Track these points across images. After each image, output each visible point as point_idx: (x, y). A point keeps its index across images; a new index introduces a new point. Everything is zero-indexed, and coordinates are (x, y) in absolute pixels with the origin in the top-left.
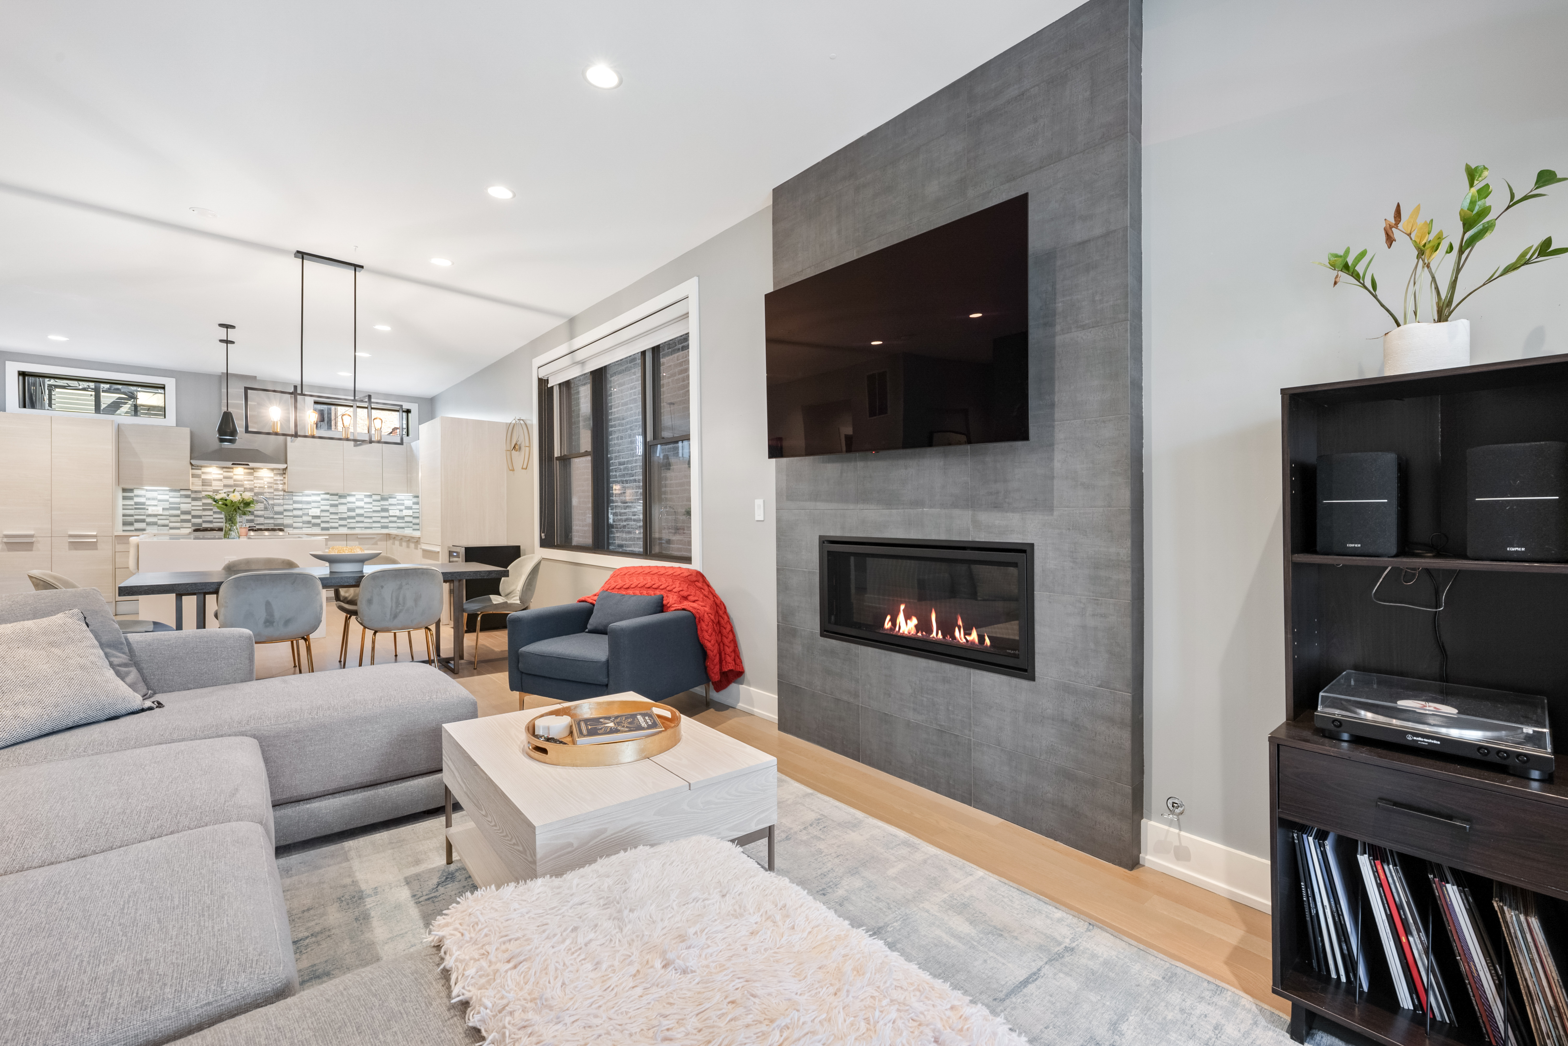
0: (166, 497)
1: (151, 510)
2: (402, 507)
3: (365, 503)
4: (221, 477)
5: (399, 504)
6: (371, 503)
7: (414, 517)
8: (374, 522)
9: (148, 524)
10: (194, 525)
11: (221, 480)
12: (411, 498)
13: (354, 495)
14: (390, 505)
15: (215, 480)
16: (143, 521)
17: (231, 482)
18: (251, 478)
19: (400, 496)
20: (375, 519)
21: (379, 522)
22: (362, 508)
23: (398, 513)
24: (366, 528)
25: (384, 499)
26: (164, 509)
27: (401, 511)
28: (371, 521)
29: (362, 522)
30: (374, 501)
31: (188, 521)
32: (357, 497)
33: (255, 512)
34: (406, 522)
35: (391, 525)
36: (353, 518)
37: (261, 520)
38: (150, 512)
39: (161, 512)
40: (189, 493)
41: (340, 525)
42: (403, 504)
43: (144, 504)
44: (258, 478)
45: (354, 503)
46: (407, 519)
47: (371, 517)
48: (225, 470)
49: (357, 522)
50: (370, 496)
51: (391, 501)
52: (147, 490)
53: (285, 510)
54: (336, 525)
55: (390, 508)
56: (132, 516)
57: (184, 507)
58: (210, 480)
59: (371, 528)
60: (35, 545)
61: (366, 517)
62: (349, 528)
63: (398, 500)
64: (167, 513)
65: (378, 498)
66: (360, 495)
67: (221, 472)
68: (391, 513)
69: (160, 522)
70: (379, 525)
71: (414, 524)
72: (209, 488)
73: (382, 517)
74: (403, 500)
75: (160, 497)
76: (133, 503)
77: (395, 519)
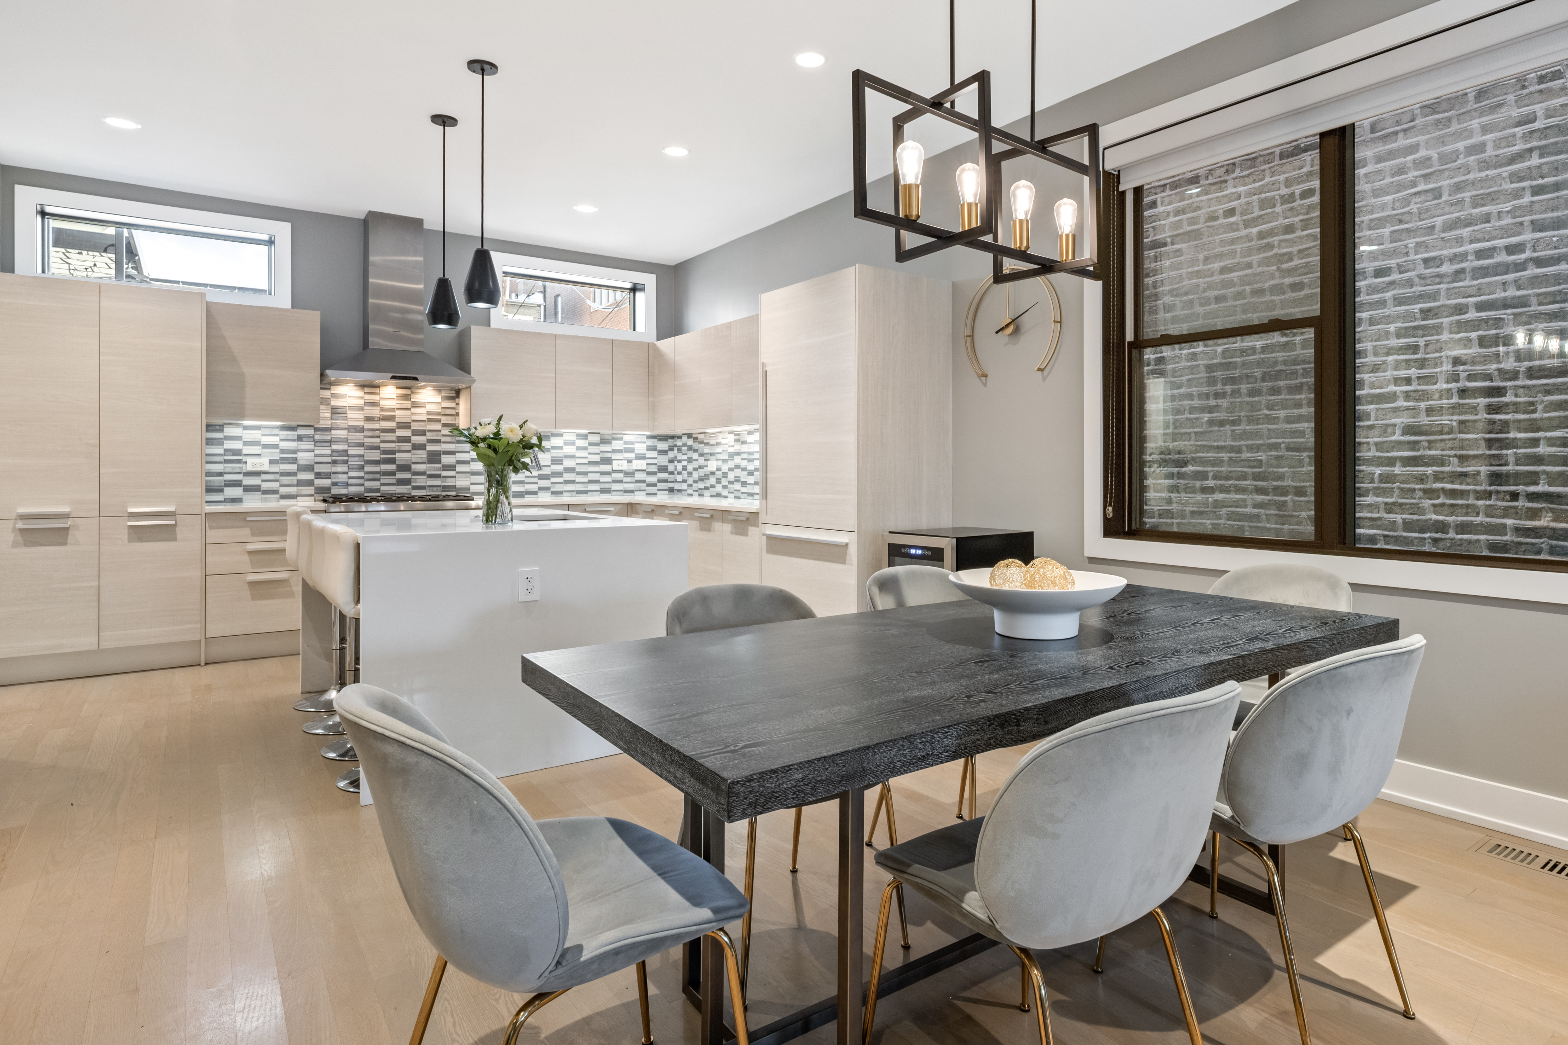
0: (274, 440)
1: (252, 464)
2: (631, 456)
3: (578, 448)
4: (361, 402)
5: (627, 450)
6: (586, 449)
7: (649, 473)
8: (591, 482)
9: (248, 489)
10: (320, 490)
11: (362, 409)
12: (644, 439)
13: (561, 435)
14: (614, 451)
15: (352, 408)
16: (237, 484)
17: (375, 412)
18: (407, 404)
19: (630, 436)
20: (592, 477)
21: (597, 482)
22: (573, 457)
23: (625, 466)
24: (579, 492)
25: (605, 441)
26: (271, 462)
27: (630, 461)
28: (585, 479)
29: (573, 482)
30: (591, 444)
31: (310, 483)
32: (567, 437)
33: (413, 467)
34: (638, 482)
35: (615, 487)
36: (559, 474)
37: (421, 481)
38: (249, 468)
39: (266, 468)
40: (311, 432)
41: (540, 489)
42: (632, 450)
43: (238, 452)
44: (415, 405)
45: (561, 448)
46: (639, 476)
47: (585, 474)
48: (366, 390)
49: (566, 482)
50: (585, 437)
51: (617, 445)
52: (246, 428)
53: (459, 462)
54: (534, 488)
55: (614, 456)
56: (221, 474)
57: (304, 457)
58: (344, 408)
59: (585, 492)
60: (70, 532)
61: (579, 473)
62: (553, 493)
63: (625, 443)
64: (275, 468)
65: (596, 439)
66: (570, 434)
67: (361, 394)
68: (616, 465)
69: (265, 486)
70: (597, 487)
71: (648, 485)
72: (340, 423)
73: (603, 473)
74: (633, 443)
75: (266, 440)
76: (221, 451)
77: (620, 476)
